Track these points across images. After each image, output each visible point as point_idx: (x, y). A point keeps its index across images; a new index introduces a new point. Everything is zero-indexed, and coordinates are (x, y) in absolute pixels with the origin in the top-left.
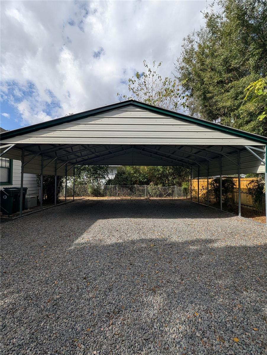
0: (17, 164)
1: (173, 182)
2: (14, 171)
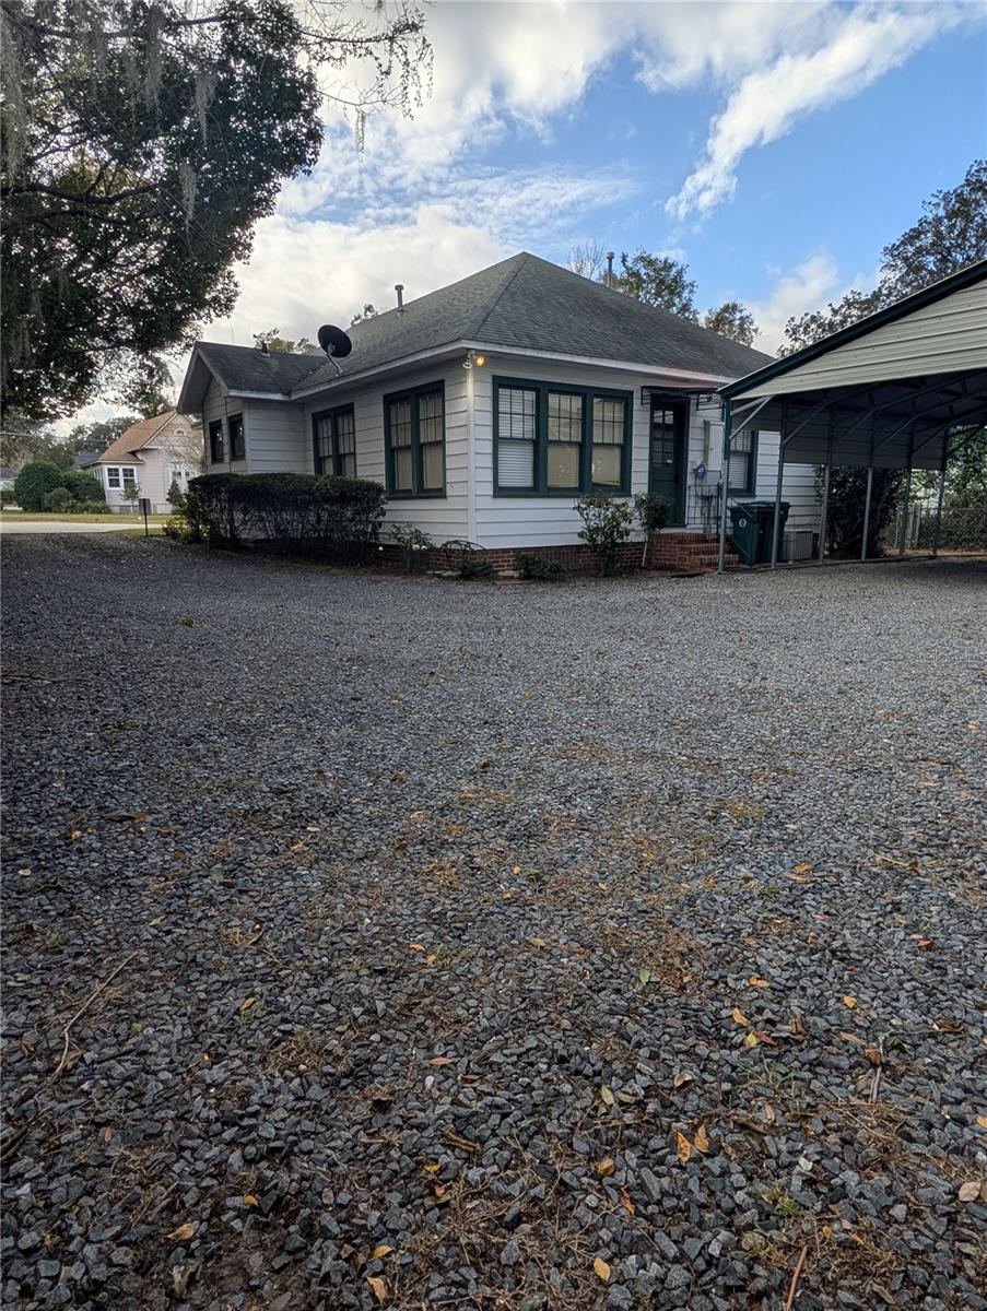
0: (770, 442)
2: (760, 460)
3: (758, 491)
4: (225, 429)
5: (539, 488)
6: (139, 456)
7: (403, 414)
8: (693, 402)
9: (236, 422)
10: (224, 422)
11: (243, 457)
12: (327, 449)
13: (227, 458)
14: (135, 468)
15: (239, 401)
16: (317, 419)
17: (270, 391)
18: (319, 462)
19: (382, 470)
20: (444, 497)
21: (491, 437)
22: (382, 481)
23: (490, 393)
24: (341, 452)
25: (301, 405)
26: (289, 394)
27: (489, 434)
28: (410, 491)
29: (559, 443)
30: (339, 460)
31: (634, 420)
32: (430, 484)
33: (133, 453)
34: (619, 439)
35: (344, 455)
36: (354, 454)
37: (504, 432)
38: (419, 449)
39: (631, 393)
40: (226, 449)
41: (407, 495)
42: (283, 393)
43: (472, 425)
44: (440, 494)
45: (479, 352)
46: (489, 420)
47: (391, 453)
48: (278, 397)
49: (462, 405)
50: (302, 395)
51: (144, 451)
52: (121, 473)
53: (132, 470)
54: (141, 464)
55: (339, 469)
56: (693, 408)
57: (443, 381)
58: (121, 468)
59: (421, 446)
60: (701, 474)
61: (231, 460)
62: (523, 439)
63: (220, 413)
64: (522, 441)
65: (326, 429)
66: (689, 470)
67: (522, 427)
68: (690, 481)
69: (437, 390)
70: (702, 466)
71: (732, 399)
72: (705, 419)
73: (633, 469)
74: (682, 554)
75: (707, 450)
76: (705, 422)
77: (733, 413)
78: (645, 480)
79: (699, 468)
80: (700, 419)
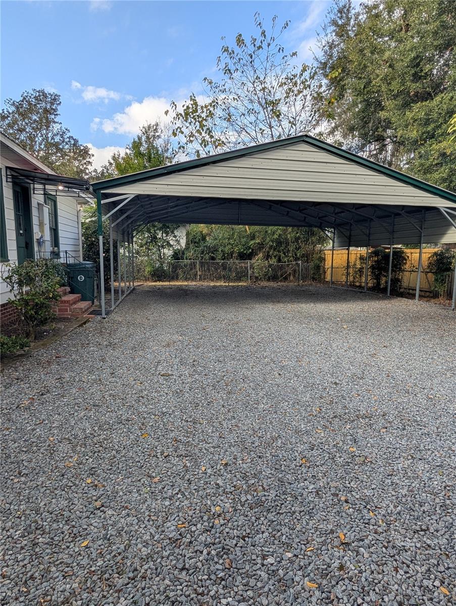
1: (296, 255)
2: (61, 234)
8: (32, 186)
31: (4, 195)
39: (1, 170)
56: (32, 192)
60: (41, 243)
66: (35, 240)
68: (36, 248)
70: (42, 237)
71: (102, 192)
72: (39, 201)
73: (8, 238)
74: (62, 306)
75: (41, 225)
76: (39, 204)
77: (102, 202)
78: (15, 248)
79: (41, 238)
80: (36, 201)
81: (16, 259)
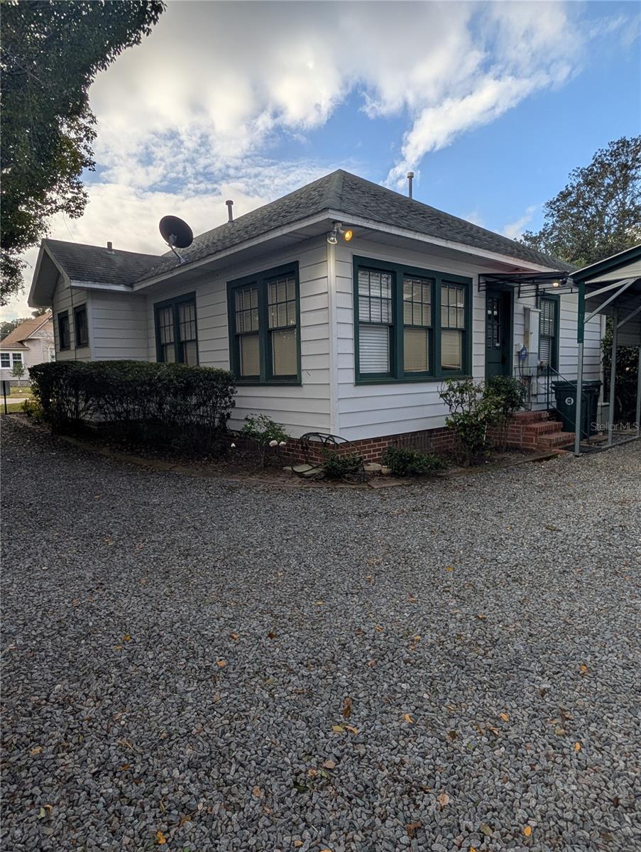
3: (561, 370)
4: (71, 319)
5: (395, 374)
6: (25, 344)
7: (250, 300)
8: (516, 289)
9: (81, 313)
10: (70, 312)
11: (86, 345)
12: (169, 336)
13: (73, 345)
14: (22, 353)
15: (83, 293)
16: (159, 309)
17: (113, 283)
18: (161, 349)
19: (226, 356)
20: (299, 384)
21: (351, 321)
22: (226, 368)
23: (350, 275)
24: (183, 339)
25: (143, 296)
26: (131, 286)
27: (349, 317)
28: (257, 377)
29: (412, 327)
30: (181, 346)
31: (474, 306)
32: (279, 370)
33: (21, 342)
34: (461, 325)
35: (186, 342)
36: (196, 340)
37: (363, 316)
38: (267, 335)
39: (471, 279)
40: (72, 337)
41: (254, 382)
42: (126, 285)
43: (334, 308)
44: (293, 381)
45: (347, 226)
46: (349, 302)
47: (236, 339)
48: (121, 288)
49: (321, 286)
50: (143, 286)
51: (29, 340)
52: (11, 356)
53: (20, 355)
54: (27, 350)
55: (181, 356)
56: (516, 296)
57: (297, 263)
58: (11, 354)
59: (270, 332)
60: (523, 356)
61: (76, 348)
62: (381, 324)
63: (67, 304)
64: (380, 324)
65: (168, 318)
66: (514, 353)
67: (379, 313)
68: (515, 363)
69: (290, 273)
70: (524, 349)
71: (586, 283)
72: (525, 306)
73: (474, 353)
74: (527, 434)
75: (526, 334)
76: (525, 309)
77: (586, 297)
78: (483, 363)
79: (522, 350)
80: (522, 306)
81: (484, 375)
